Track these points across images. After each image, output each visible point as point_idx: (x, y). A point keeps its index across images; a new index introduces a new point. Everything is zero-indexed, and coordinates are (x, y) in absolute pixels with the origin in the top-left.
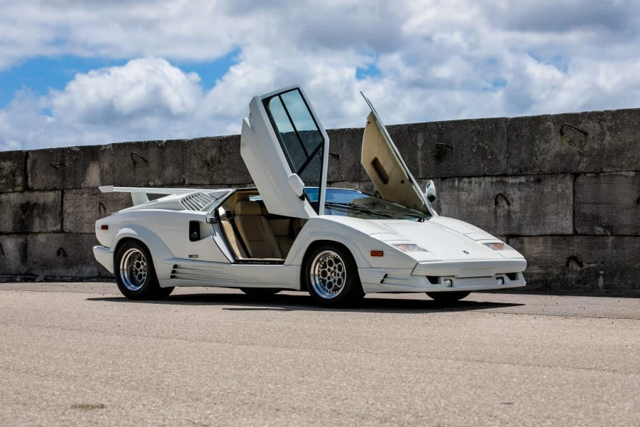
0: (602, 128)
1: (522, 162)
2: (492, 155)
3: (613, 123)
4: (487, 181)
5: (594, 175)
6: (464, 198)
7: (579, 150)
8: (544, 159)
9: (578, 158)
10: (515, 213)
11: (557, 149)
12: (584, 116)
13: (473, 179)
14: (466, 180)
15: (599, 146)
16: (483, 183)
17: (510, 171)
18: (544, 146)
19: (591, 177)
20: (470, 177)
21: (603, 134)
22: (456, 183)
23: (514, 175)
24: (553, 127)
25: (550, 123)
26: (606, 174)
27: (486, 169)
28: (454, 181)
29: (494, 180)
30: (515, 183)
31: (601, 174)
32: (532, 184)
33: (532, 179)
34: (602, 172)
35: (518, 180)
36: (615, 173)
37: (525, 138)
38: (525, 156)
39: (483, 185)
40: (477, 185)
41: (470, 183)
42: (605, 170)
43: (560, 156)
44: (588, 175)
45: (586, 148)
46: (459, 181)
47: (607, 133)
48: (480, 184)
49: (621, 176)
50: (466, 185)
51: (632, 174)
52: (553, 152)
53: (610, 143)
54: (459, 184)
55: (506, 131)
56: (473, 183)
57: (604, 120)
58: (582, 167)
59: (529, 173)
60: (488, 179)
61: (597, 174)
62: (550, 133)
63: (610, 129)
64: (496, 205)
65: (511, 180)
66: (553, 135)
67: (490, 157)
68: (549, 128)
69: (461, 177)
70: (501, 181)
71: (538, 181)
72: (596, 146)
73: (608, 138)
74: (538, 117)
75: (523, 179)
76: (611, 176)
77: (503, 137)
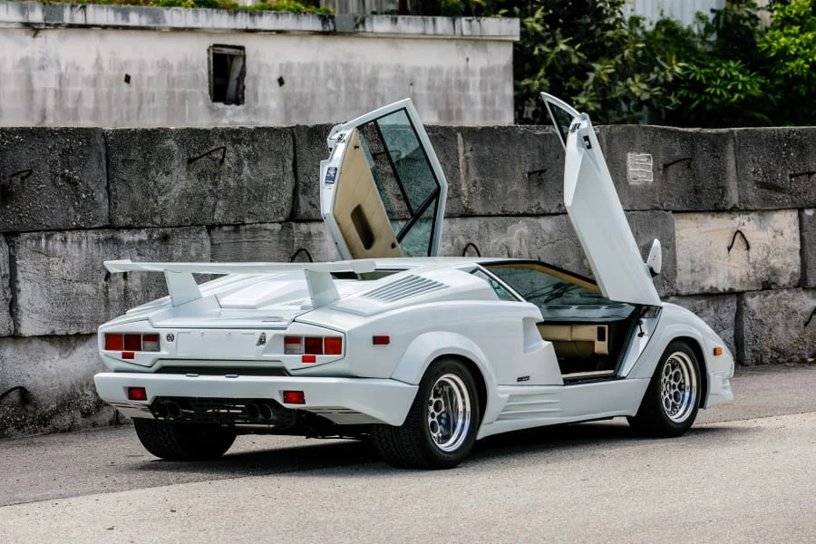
0: (238, 155)
1: (134, 205)
2: (86, 192)
3: (251, 147)
4: (90, 239)
5: (232, 228)
6: (56, 268)
7: (211, 187)
8: (166, 201)
9: (211, 201)
10: (135, 293)
11: (182, 185)
12: (214, 133)
13: (69, 234)
14: (58, 236)
15: (235, 184)
16: (85, 241)
17: (122, 220)
18: (163, 180)
19: (229, 232)
20: (61, 231)
21: (239, 164)
22: (43, 241)
23: (129, 228)
24: (176, 148)
25: (170, 143)
26: (247, 227)
27: (79, 217)
28: (40, 238)
29: (102, 236)
30: (134, 241)
31: (242, 228)
32: (157, 243)
33: (155, 236)
34: (244, 224)
35: (137, 237)
36: (258, 225)
37: (135, 166)
38: (138, 196)
39: (84, 245)
40: (76, 246)
41: (65, 241)
42: (247, 221)
43: (186, 196)
44: (225, 228)
45: (221, 186)
46: (48, 238)
47: (245, 162)
48: (80, 243)
49: (266, 230)
50: (58, 246)
51: (278, 227)
52: (176, 191)
53: (249, 179)
54: (47, 244)
55: (104, 152)
56: (69, 240)
57: (239, 141)
58: (218, 216)
59: (149, 224)
60: (92, 235)
61: (237, 227)
62: (172, 159)
63: (248, 156)
64: (106, 280)
65: (126, 237)
66: (176, 162)
67: (84, 196)
68: (169, 151)
69: (50, 231)
70: (112, 238)
71: (165, 239)
72: (232, 183)
73: (246, 171)
74: (153, 130)
75: (143, 235)
76: (254, 230)
77: (100, 161)
